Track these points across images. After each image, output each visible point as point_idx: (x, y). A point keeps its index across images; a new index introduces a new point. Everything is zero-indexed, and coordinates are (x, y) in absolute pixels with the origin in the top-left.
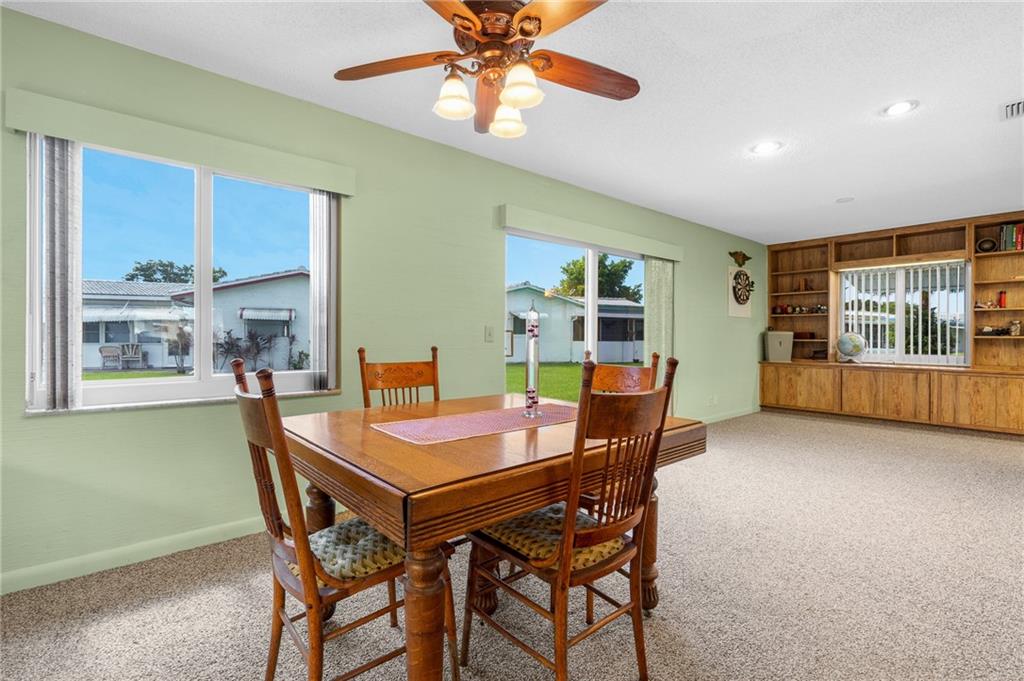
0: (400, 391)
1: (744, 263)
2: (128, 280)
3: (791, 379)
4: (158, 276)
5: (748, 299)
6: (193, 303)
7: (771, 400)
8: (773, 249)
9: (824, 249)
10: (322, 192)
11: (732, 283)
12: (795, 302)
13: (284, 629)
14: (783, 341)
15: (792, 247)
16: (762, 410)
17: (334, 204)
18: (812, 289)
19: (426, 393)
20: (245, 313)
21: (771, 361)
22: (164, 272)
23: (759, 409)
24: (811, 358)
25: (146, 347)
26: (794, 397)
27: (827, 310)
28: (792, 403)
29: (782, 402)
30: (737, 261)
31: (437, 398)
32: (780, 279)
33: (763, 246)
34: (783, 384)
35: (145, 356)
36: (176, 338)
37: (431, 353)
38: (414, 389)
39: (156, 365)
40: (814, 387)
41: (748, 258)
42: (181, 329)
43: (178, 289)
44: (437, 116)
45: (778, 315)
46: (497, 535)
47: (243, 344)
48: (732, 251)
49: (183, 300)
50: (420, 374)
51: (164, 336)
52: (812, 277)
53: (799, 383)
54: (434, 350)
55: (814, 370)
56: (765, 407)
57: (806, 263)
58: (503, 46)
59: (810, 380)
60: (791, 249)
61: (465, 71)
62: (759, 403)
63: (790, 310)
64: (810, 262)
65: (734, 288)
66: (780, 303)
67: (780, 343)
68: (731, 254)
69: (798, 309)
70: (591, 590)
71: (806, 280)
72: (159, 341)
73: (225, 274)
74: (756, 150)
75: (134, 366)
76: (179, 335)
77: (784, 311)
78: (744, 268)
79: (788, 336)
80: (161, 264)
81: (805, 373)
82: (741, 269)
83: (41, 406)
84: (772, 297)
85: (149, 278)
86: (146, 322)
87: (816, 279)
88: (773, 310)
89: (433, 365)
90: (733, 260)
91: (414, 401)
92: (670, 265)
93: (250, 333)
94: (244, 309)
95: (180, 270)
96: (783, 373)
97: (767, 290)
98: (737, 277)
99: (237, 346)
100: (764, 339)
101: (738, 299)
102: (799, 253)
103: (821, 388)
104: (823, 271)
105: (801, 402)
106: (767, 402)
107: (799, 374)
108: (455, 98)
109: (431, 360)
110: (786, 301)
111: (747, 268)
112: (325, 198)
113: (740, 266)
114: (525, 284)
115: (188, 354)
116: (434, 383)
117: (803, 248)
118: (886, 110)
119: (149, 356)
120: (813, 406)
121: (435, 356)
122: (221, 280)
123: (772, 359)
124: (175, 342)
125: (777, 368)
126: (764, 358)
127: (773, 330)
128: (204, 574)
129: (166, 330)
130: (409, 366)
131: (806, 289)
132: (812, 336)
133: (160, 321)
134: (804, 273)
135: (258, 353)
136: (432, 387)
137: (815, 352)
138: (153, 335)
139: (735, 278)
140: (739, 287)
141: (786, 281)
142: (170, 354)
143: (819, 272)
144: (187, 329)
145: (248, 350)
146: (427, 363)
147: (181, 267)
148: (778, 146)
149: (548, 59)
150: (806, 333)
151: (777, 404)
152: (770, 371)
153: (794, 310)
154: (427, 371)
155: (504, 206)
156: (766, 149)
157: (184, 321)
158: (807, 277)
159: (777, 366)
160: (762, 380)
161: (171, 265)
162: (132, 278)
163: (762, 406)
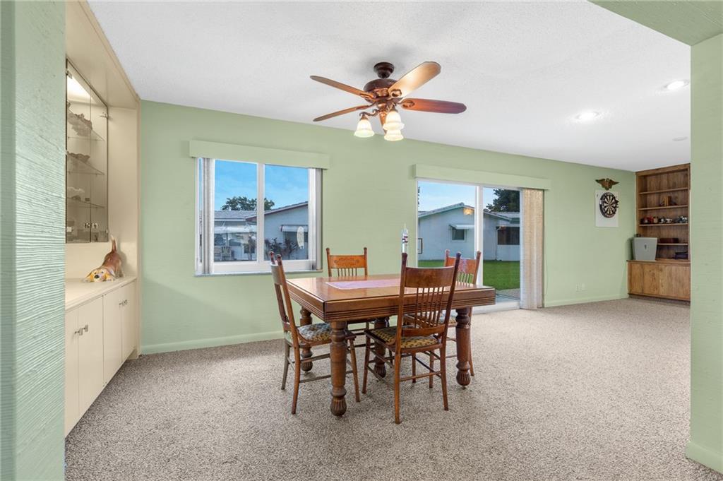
0: (347, 270)
1: (611, 187)
2: (223, 209)
3: (654, 274)
4: (239, 206)
5: (614, 213)
6: (256, 223)
7: (637, 290)
8: (641, 174)
9: (686, 172)
10: (313, 168)
11: (598, 202)
12: (661, 214)
13: (290, 365)
14: (649, 244)
15: (657, 172)
16: (630, 297)
17: (319, 174)
18: (676, 204)
19: (361, 271)
20: (283, 228)
21: (637, 260)
22: (242, 203)
23: (628, 296)
24: (673, 258)
25: (234, 248)
26: (657, 288)
27: (688, 221)
28: (656, 292)
29: (647, 292)
30: (603, 186)
31: (366, 274)
32: (648, 197)
33: (632, 173)
34: (647, 277)
35: (233, 253)
36: (247, 243)
37: (363, 251)
38: (354, 269)
39: (238, 259)
40: (674, 281)
41: (615, 183)
42: (250, 237)
43: (249, 214)
44: (357, 137)
45: (645, 224)
46: (376, 333)
47: (283, 247)
48: (598, 179)
49: (252, 221)
50: (358, 261)
51: (242, 242)
52: (676, 194)
53: (661, 277)
54: (365, 249)
55: (674, 268)
56: (632, 295)
57: (671, 185)
58: (386, 101)
59: (670, 275)
60: (657, 173)
61: (369, 115)
62: (627, 291)
63: (655, 221)
64: (675, 183)
65: (601, 206)
66: (648, 215)
67: (645, 246)
68: (597, 181)
69: (662, 220)
70: (414, 358)
71: (670, 198)
72: (239, 244)
73: (273, 204)
74: (580, 117)
75: (227, 259)
76: (249, 241)
77: (650, 221)
78: (611, 191)
79: (652, 242)
80: (240, 199)
81: (666, 269)
82: (608, 191)
83: (200, 272)
84: (640, 211)
85: (234, 209)
86: (232, 234)
87: (680, 196)
88: (642, 221)
89: (364, 257)
90: (601, 185)
91: (354, 274)
92: (541, 193)
93: (286, 239)
94: (283, 226)
95: (250, 202)
96: (647, 269)
97: (635, 206)
98: (604, 197)
99: (280, 248)
100: (631, 243)
101: (604, 213)
102: (665, 176)
103: (680, 282)
104: (684, 190)
105: (663, 292)
106: (633, 291)
107: (661, 270)
108: (364, 129)
109: (363, 254)
110: (655, 214)
111: (613, 191)
112: (315, 170)
113: (607, 189)
114: (460, 204)
115: (254, 252)
116: (365, 266)
117: (668, 173)
118: (666, 87)
119: (235, 253)
120: (673, 295)
121: (365, 253)
122: (272, 208)
123: (637, 259)
124: (247, 245)
125: (642, 265)
126: (632, 257)
127: (640, 236)
128: (260, 351)
129: (242, 238)
130: (352, 258)
131: (670, 205)
132: (676, 240)
133: (240, 233)
134: (667, 192)
135: (290, 252)
136: (363, 269)
137: (677, 254)
138: (236, 241)
139: (601, 199)
140: (605, 205)
141: (653, 199)
142: (245, 252)
143: (682, 190)
144: (253, 237)
145: (285, 250)
146: (361, 256)
147: (251, 200)
148: (595, 114)
149: (412, 102)
150: (670, 239)
151: (643, 293)
152: (636, 267)
153: (659, 221)
154: (361, 260)
155: (415, 165)
156: (587, 117)
157: (252, 233)
158: (671, 195)
159: (642, 264)
160: (630, 274)
161: (245, 199)
162: (225, 208)
163: (630, 294)
